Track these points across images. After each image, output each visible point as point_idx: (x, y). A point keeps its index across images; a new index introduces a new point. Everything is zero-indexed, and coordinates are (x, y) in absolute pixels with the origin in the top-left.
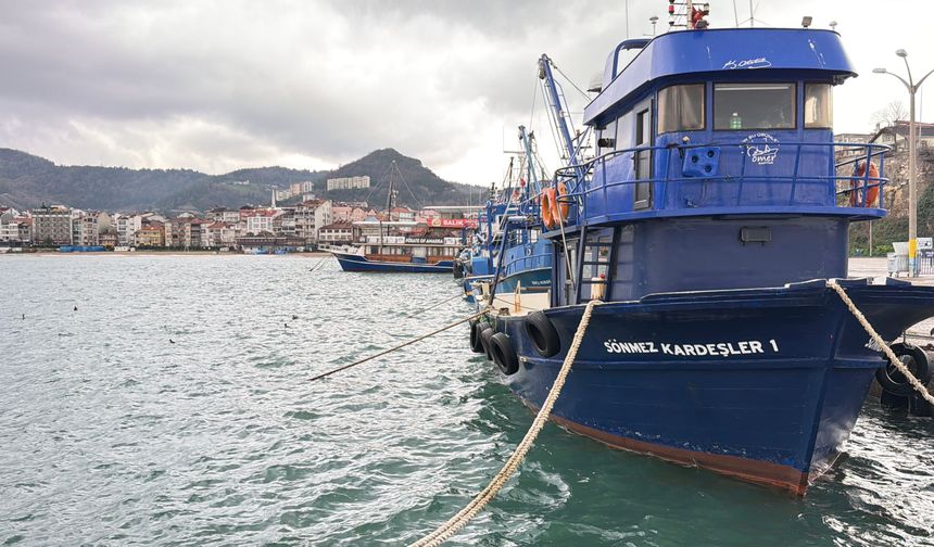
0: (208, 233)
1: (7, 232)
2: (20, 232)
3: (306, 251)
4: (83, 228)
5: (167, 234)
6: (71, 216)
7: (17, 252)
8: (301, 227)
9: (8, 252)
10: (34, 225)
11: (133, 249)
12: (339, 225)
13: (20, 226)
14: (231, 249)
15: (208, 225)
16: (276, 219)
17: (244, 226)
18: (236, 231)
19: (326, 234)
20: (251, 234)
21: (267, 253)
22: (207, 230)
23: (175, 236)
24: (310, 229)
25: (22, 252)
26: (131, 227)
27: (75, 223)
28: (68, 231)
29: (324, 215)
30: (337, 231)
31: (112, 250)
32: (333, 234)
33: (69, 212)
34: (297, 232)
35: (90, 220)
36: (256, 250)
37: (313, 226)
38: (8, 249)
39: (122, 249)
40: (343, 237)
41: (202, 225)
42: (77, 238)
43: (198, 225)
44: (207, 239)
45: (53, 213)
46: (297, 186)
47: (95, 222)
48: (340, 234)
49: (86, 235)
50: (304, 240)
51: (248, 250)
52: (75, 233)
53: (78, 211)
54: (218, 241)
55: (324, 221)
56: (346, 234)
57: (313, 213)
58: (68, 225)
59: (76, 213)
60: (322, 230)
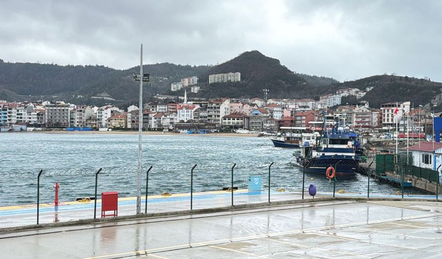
0: (153, 120)
1: (30, 118)
2: (38, 118)
3: (216, 132)
4: (76, 116)
5: (128, 120)
6: (69, 108)
7: (39, 131)
8: (211, 116)
9: (34, 130)
10: (46, 113)
11: (110, 130)
12: (234, 115)
13: (38, 114)
14: (170, 130)
15: (153, 115)
16: (196, 111)
17: (176, 115)
18: (171, 119)
19: (227, 121)
20: (182, 121)
21: (194, 133)
22: (153, 118)
23: (133, 122)
24: (217, 118)
25: (42, 131)
26: (106, 115)
27: (72, 112)
28: (67, 117)
29: (225, 108)
30: (234, 119)
31: (98, 130)
32: (231, 121)
33: (68, 106)
34: (209, 120)
35: (81, 111)
36: (186, 131)
37: (219, 116)
38: (33, 128)
39: (104, 129)
40: (238, 123)
41: (150, 115)
42: (73, 122)
43: (147, 115)
44: (153, 123)
45: (58, 106)
46: (187, 80)
47: (84, 112)
48: (236, 121)
49: (78, 120)
50: (215, 125)
51: (181, 131)
52: (71, 119)
53: (73, 105)
54: (160, 125)
55: (225, 112)
56: (240, 121)
57: (219, 108)
58: (67, 113)
59: (72, 106)
60: (225, 118)
